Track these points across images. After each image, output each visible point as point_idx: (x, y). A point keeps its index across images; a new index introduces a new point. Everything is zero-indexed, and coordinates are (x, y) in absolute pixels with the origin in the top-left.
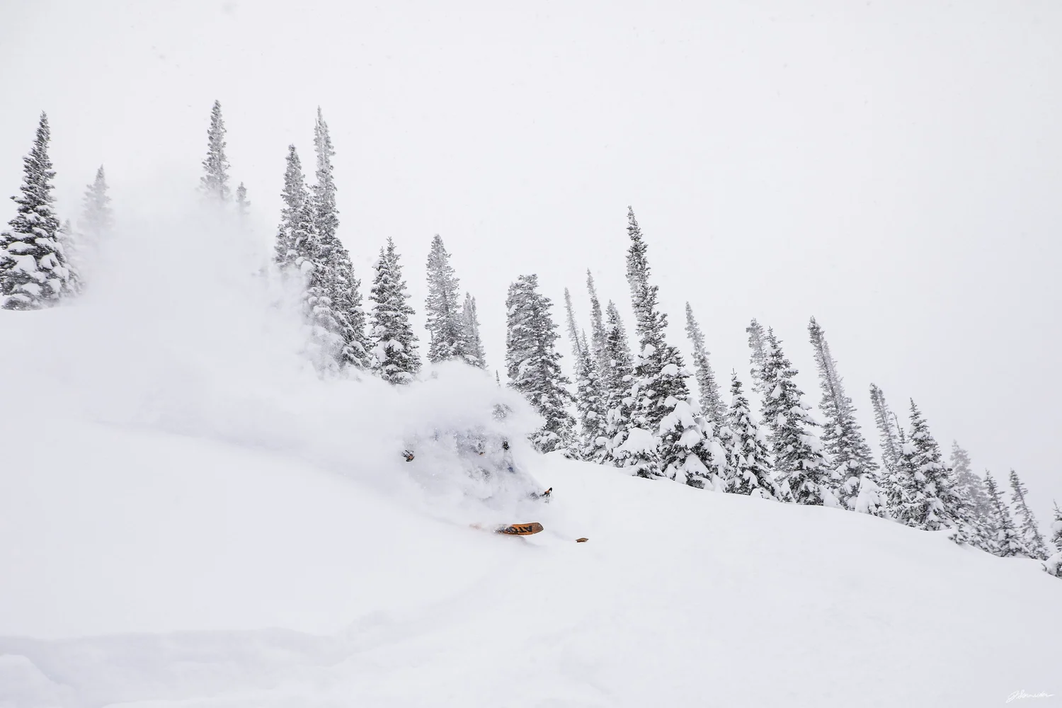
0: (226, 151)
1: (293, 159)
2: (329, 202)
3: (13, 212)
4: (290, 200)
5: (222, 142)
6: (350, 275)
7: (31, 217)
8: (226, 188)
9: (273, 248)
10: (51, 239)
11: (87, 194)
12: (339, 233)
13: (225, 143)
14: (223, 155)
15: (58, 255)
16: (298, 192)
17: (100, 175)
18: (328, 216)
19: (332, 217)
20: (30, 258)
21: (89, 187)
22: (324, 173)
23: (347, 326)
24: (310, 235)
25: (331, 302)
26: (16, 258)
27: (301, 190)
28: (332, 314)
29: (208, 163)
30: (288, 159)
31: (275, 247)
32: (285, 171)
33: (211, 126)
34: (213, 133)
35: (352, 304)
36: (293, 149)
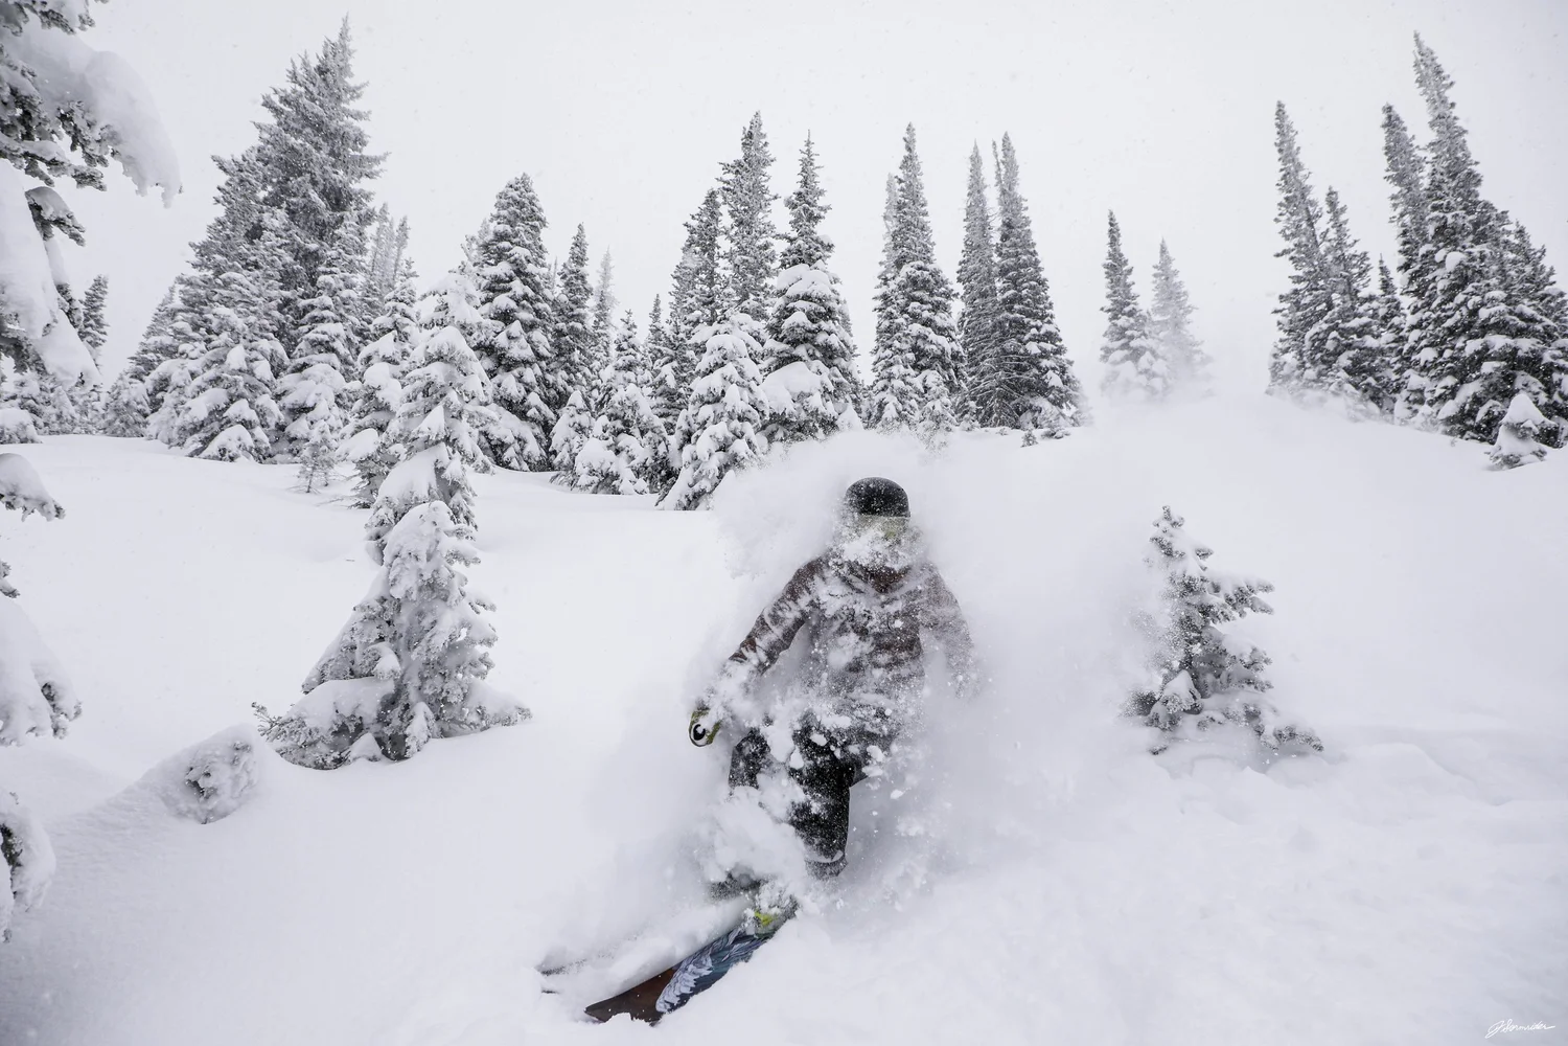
0: (1301, 158)
1: (1392, 123)
2: (1460, 155)
3: (1104, 323)
4: (1399, 179)
5: (1295, 148)
6: (1524, 245)
7: (1123, 321)
8: (1312, 203)
9: (1397, 253)
10: (1143, 337)
11: (1155, 275)
12: (1484, 193)
13: (1299, 148)
14: (1299, 164)
15: (1153, 352)
16: (1409, 163)
17: (1163, 251)
18: (1462, 175)
19: (1469, 174)
20: (1129, 364)
21: (1156, 267)
22: (1444, 121)
23: (1541, 321)
24: (1449, 216)
25: (1505, 295)
26: (1118, 367)
27: (1412, 159)
28: (1511, 313)
29: (1283, 182)
30: (1384, 126)
31: (1400, 251)
32: (1384, 144)
33: (1278, 136)
34: (1282, 143)
35: (1539, 285)
36: (1390, 109)
